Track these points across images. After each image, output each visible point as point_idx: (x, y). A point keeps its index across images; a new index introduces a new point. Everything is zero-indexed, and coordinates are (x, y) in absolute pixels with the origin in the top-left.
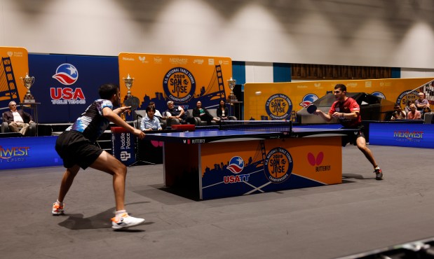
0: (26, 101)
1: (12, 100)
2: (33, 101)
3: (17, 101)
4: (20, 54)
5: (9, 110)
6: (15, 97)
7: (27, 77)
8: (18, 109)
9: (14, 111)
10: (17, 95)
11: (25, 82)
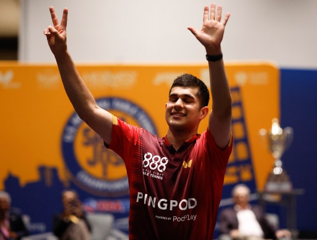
0: (272, 187)
1: (240, 182)
2: (286, 187)
3: (251, 185)
4: (261, 79)
5: (231, 207)
6: (246, 175)
7: (276, 130)
8: (253, 204)
9: (244, 208)
10: (252, 171)
11: (271, 141)
